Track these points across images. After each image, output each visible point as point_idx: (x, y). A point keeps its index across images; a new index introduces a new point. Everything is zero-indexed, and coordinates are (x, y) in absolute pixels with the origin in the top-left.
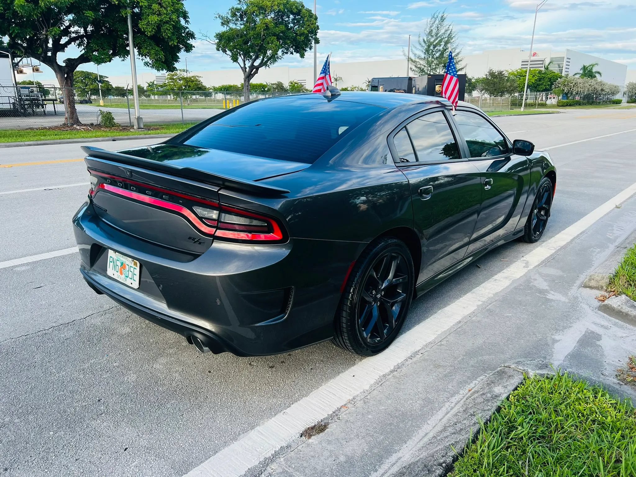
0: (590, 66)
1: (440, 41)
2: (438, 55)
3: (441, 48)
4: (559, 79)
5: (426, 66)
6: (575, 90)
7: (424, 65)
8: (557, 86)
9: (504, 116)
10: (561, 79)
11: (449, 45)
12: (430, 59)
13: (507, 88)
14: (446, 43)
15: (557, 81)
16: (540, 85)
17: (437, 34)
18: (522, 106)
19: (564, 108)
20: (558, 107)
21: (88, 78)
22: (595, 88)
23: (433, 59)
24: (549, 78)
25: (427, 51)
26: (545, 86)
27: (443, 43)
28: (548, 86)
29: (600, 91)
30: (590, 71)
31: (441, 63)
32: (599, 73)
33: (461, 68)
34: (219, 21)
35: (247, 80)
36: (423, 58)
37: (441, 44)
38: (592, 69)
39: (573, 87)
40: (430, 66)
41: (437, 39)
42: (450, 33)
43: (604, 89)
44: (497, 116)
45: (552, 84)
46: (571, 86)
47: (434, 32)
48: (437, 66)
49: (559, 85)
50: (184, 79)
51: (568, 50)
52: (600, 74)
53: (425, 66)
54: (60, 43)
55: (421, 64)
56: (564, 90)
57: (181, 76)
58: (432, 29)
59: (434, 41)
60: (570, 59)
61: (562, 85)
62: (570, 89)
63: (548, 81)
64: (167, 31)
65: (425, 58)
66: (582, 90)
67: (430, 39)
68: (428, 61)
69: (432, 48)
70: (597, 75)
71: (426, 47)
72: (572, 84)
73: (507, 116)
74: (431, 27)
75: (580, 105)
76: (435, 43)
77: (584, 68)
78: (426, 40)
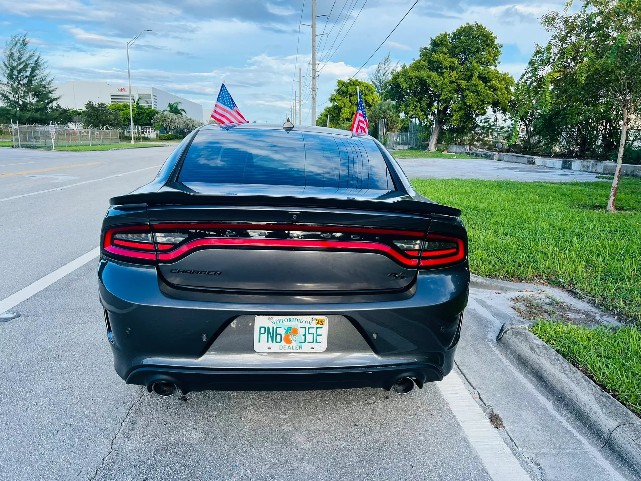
0: (175, 104)
1: (26, 66)
2: (25, 81)
3: (28, 74)
4: (156, 115)
5: (12, 92)
6: (173, 125)
7: (9, 91)
8: (156, 121)
9: (123, 149)
10: (158, 114)
11: (37, 72)
12: (15, 85)
13: (111, 122)
14: (34, 69)
15: (155, 116)
16: (140, 119)
17: (19, 59)
18: (131, 139)
19: (166, 141)
20: (161, 141)
22: (187, 124)
23: (20, 86)
24: (147, 113)
25: (10, 76)
26: (145, 120)
27: (29, 70)
28: (147, 121)
29: (191, 127)
30: (176, 108)
31: (31, 91)
32: (183, 110)
33: (55, 97)
36: (6, 83)
37: (27, 70)
38: (177, 106)
39: (171, 123)
40: (17, 93)
41: (20, 64)
42: (38, 60)
43: (194, 125)
44: (116, 149)
45: (151, 119)
46: (169, 121)
47: (16, 56)
48: (25, 94)
49: (158, 120)
51: (153, 88)
52: (185, 111)
53: (10, 93)
55: (4, 91)
56: (163, 125)
58: (13, 52)
59: (17, 65)
60: (156, 96)
61: (160, 120)
62: (168, 124)
63: (146, 116)
65: (8, 83)
66: (178, 125)
67: (12, 63)
68: (13, 89)
69: (15, 73)
70: (182, 112)
71: (8, 72)
72: (169, 120)
73: (125, 149)
74: (11, 50)
75: (178, 139)
76: (18, 69)
77: (170, 106)
78: (7, 63)
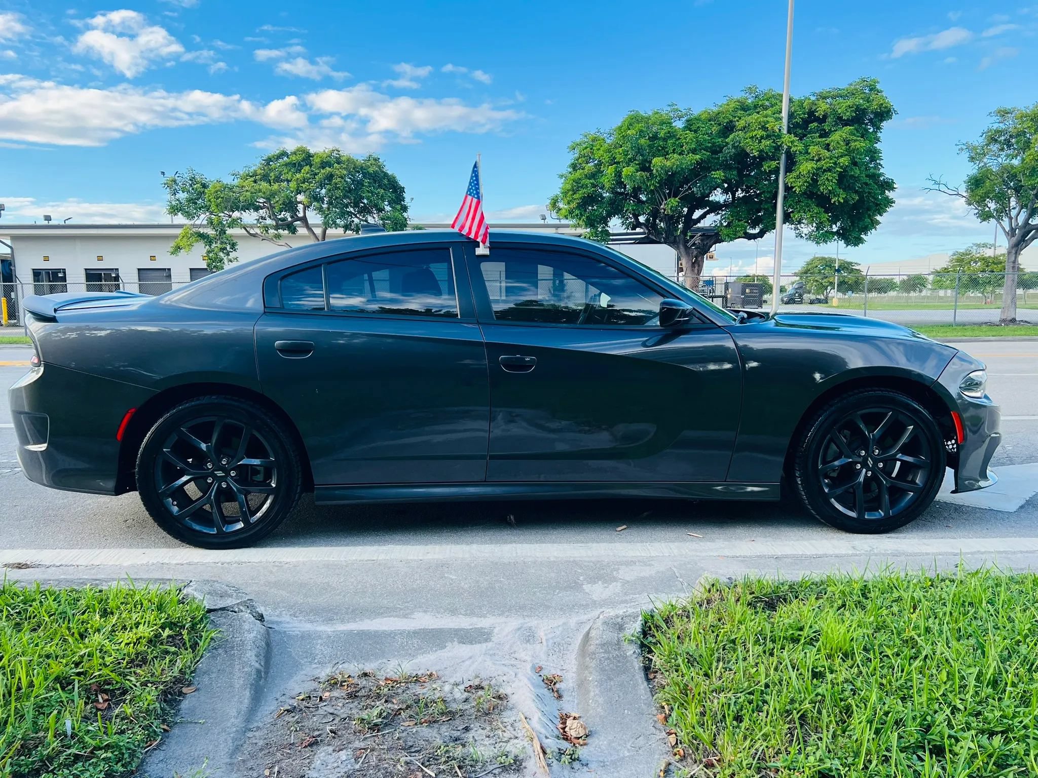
21: (830, 266)
34: (965, 155)
35: (1014, 251)
50: (983, 259)
54: (693, 217)
57: (978, 255)
64: (826, 182)
